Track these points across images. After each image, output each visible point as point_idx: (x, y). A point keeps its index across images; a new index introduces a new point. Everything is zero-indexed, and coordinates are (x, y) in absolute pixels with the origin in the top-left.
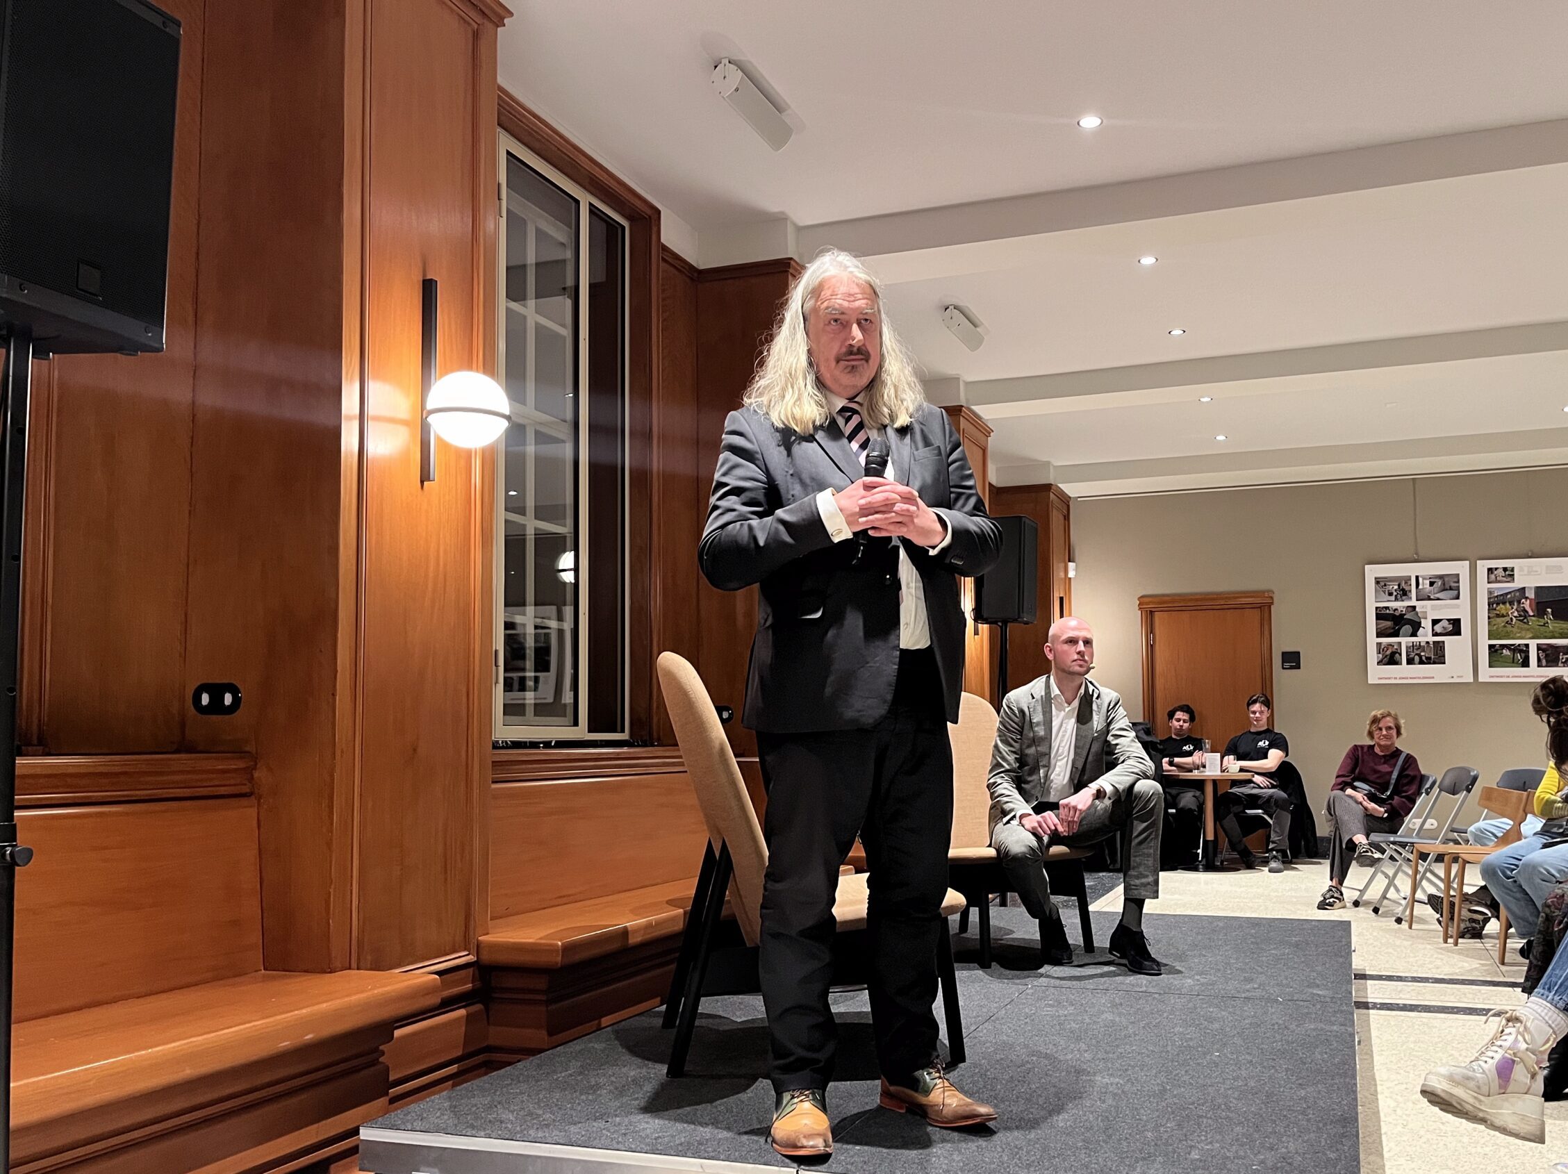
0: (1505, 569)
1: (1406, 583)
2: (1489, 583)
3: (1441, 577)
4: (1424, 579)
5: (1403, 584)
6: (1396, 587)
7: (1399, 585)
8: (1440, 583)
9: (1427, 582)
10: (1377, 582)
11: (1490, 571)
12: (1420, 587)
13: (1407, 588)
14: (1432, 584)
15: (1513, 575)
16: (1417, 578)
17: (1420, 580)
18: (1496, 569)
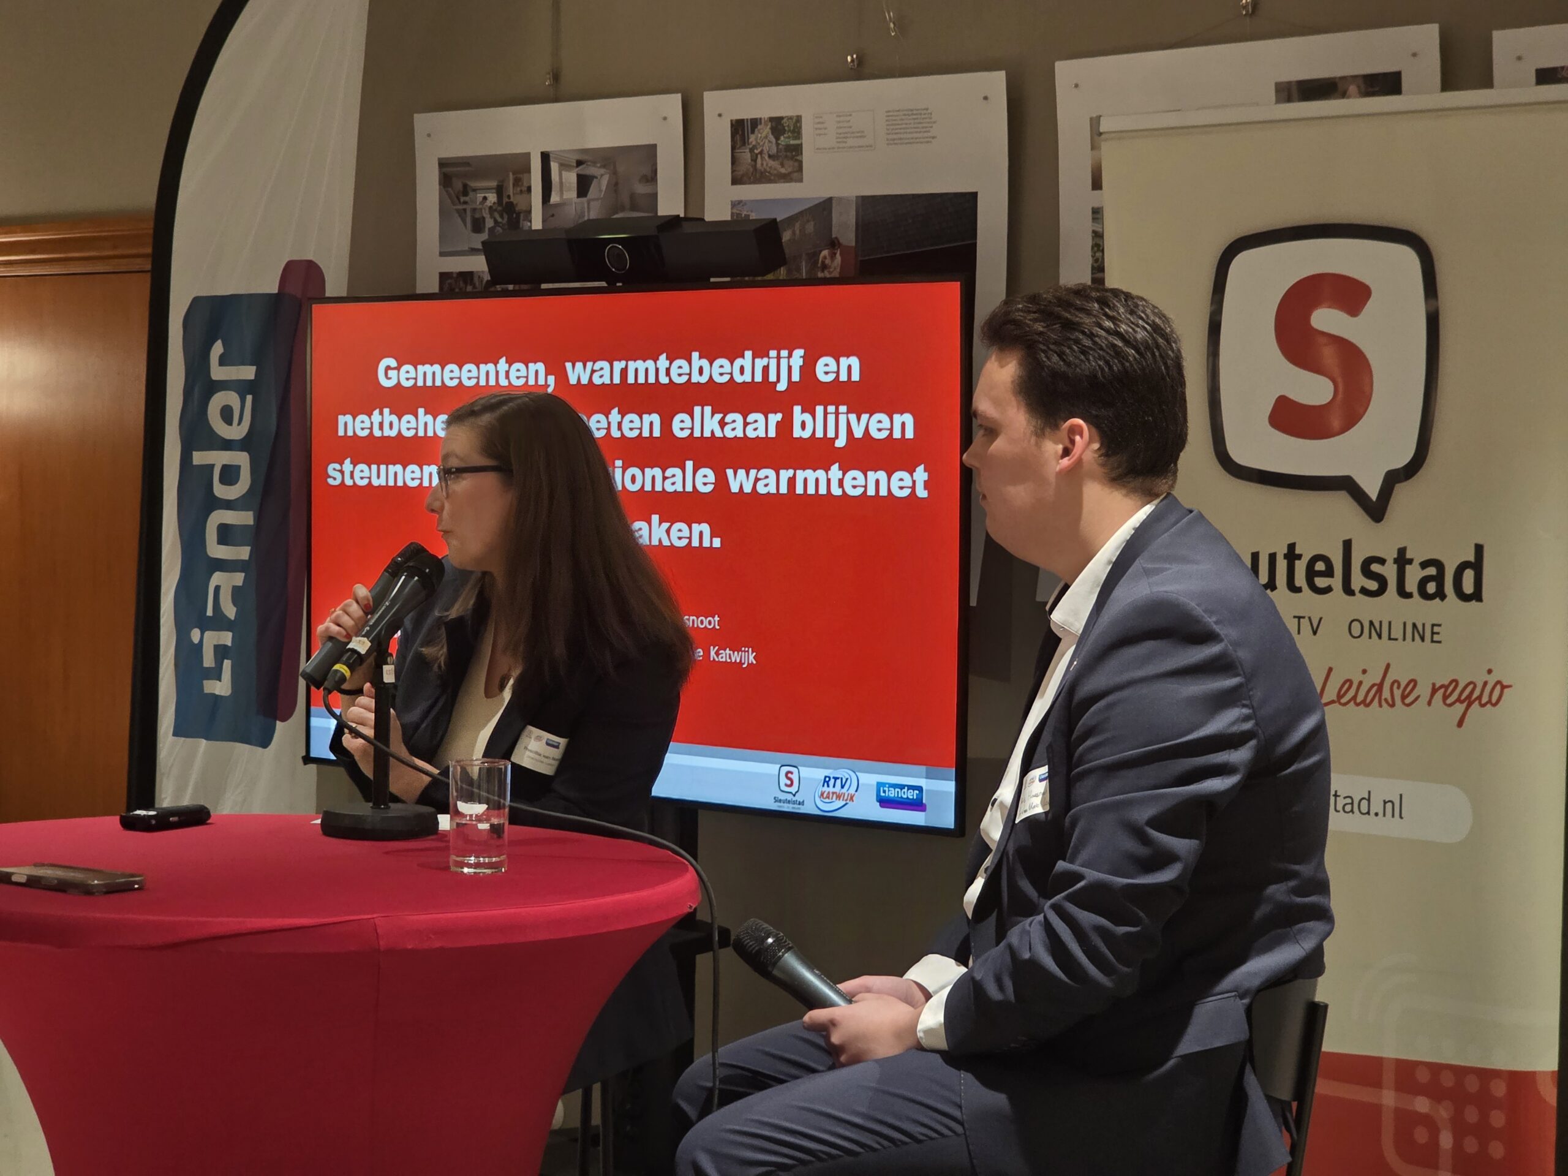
0: (777, 125)
1: (517, 182)
2: (735, 181)
3: (609, 157)
4: (564, 166)
5: (510, 190)
6: (492, 198)
7: (500, 191)
8: (604, 182)
9: (571, 178)
10: (446, 180)
11: (741, 130)
12: (555, 198)
13: (518, 200)
14: (584, 185)
15: (798, 149)
16: (545, 157)
17: (554, 167)
18: (755, 123)
